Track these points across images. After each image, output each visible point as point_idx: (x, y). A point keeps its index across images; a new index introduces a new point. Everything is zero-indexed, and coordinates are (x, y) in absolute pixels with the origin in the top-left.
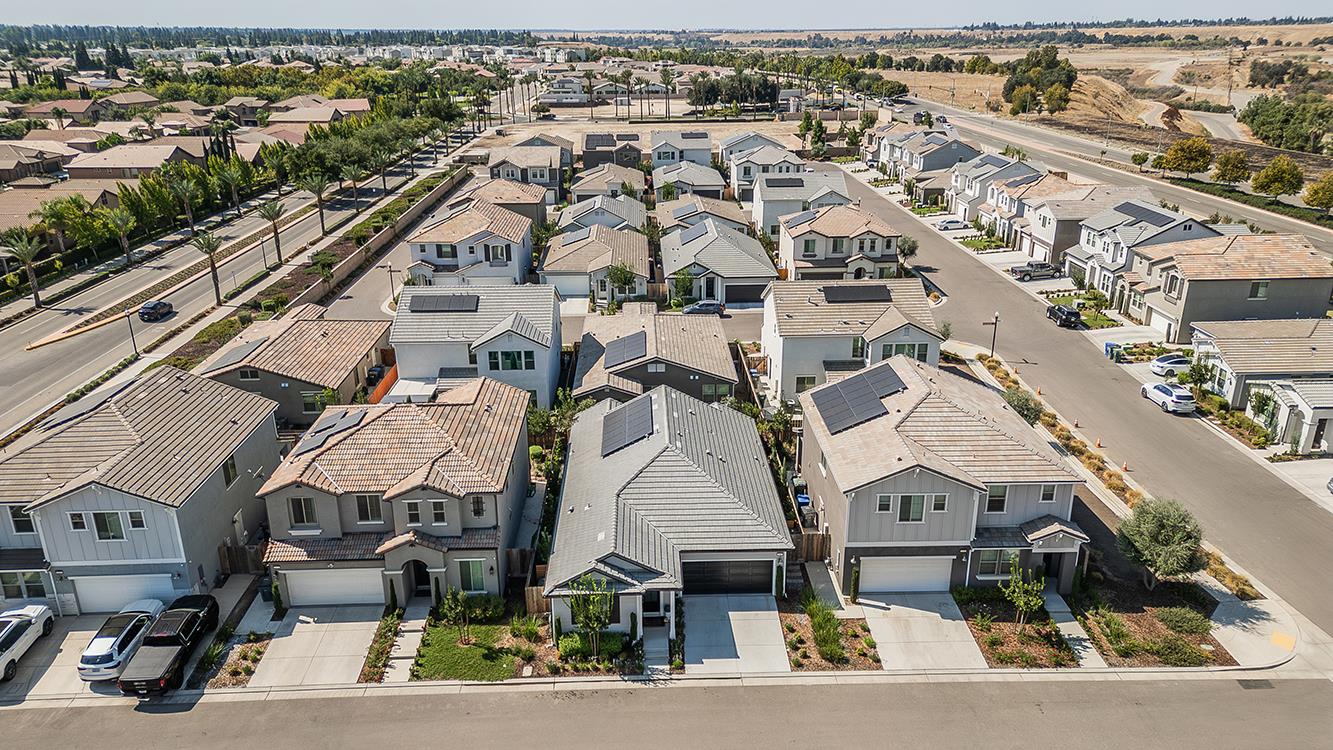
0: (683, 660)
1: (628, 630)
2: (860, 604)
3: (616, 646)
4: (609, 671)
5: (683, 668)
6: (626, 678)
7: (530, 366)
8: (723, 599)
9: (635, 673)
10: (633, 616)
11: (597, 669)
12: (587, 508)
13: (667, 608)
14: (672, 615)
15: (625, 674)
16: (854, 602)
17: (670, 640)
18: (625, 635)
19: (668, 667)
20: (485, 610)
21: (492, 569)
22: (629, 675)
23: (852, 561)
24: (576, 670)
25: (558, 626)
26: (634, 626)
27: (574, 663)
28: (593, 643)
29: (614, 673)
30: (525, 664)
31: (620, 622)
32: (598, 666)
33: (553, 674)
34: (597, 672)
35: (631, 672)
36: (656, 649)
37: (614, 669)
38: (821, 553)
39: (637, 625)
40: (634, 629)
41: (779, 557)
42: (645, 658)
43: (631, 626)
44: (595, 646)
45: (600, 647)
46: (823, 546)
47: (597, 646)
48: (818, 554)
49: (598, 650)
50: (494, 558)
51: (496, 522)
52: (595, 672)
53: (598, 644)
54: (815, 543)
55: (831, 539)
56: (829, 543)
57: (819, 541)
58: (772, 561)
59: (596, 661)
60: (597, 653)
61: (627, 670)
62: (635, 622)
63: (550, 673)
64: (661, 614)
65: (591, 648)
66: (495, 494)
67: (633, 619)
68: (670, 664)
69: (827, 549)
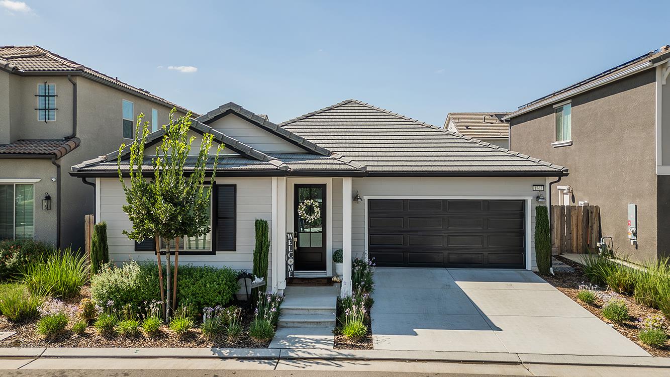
1: (249, 267)
4: (187, 337)
5: (366, 340)
6: (226, 352)
9: (250, 345)
10: (262, 228)
11: (157, 335)
15: (223, 346)
18: (243, 275)
19: (332, 337)
21: (48, 198)
22: (231, 346)
25: (100, 243)
26: (261, 247)
27: (109, 318)
28: (164, 279)
29: (202, 342)
30: (6, 327)
31: (235, 250)
32: (165, 329)
33: (51, 342)
34: (156, 341)
35: (239, 343)
36: (308, 308)
37: (202, 336)
38: (585, 240)
39: (268, 246)
40: (261, 254)
41: (536, 194)
42: (281, 324)
43: (256, 248)
44: (168, 288)
45: (178, 291)
46: (587, 227)
47: (171, 289)
48: (579, 242)
49: (171, 298)
50: (54, 180)
51: (72, 131)
52: (151, 340)
53: (175, 284)
54: (575, 222)
55: (599, 213)
56: (597, 222)
57: (581, 218)
58: (525, 200)
59: (162, 316)
60: (171, 303)
61: (230, 337)
62: (263, 239)
63: (47, 340)
64: (329, 273)
65: (160, 289)
66: (73, 79)
67: (260, 231)
68: (336, 334)
69: (594, 232)
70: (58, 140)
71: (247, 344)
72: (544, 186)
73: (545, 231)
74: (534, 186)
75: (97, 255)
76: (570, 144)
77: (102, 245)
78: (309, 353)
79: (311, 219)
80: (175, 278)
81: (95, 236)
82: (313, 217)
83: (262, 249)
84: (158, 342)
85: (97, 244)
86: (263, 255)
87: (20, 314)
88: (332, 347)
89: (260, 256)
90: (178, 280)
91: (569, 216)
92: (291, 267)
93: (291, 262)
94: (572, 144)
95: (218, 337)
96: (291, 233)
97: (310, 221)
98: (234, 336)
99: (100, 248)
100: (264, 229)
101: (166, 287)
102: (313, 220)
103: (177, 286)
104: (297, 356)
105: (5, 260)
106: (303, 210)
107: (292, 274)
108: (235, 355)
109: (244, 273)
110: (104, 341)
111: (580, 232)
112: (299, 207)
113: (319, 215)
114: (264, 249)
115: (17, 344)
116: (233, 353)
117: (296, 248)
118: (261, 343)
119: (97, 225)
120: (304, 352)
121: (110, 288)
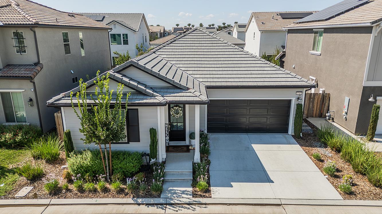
0: (208, 183)
1: (148, 150)
3: (131, 166)
4: (121, 192)
5: (208, 191)
6: (140, 201)
7: (126, 42)
9: (151, 196)
10: (153, 133)
11: (105, 190)
13: (192, 136)
15: (138, 197)
16: (371, 140)
18: (144, 154)
19: (191, 189)
20: (16, 135)
21: (31, 100)
22: (142, 197)
23: (371, 99)
24: (81, 190)
25: (68, 141)
26: (154, 143)
27: (80, 183)
28: (105, 162)
29: (127, 194)
30: (27, 184)
31: (139, 142)
32: (108, 186)
33: (53, 195)
34: (105, 194)
35: (146, 194)
36: (179, 171)
37: (127, 190)
38: (320, 111)
39: (157, 142)
40: (153, 146)
41: (298, 96)
42: (165, 180)
43: (151, 143)
44: (107, 165)
45: (113, 166)
46: (322, 104)
47: (109, 165)
48: (317, 111)
49: (109, 169)
50: (32, 90)
51: (37, 60)
52: (102, 193)
54: (316, 101)
55: (330, 97)
56: (327, 102)
57: (320, 99)
58: (291, 100)
59: (106, 180)
61: (141, 192)
62: (154, 139)
63: (50, 194)
64: (187, 143)
65: (103, 165)
66: (33, 29)
67: (153, 135)
68: (193, 187)
69: (326, 106)
70: (30, 65)
71: (150, 195)
72: (302, 92)
73: (300, 117)
74: (297, 92)
75: (67, 147)
76: (320, 55)
77: (70, 142)
78: (180, 201)
79: (178, 116)
80: (110, 161)
81: (65, 138)
82: (178, 115)
83: (154, 144)
84: (106, 195)
85: (67, 142)
86: (154, 147)
87: (33, 177)
88: (191, 197)
89: (153, 147)
90: (112, 161)
91: (314, 98)
92: (167, 140)
93: (167, 138)
94: (321, 55)
95: (136, 191)
96: (167, 124)
97: (177, 117)
98: (143, 191)
99: (69, 143)
100: (154, 134)
101: (106, 165)
102: (178, 117)
103: (112, 164)
104: (174, 203)
105: (15, 138)
106: (173, 112)
107: (168, 144)
108: (144, 203)
109: (145, 153)
110: (79, 194)
111: (318, 107)
112: (171, 110)
113: (182, 115)
114: (155, 144)
115: (35, 196)
116: (143, 201)
117: (170, 131)
118: (157, 194)
119: (65, 132)
120: (178, 200)
121: (78, 166)
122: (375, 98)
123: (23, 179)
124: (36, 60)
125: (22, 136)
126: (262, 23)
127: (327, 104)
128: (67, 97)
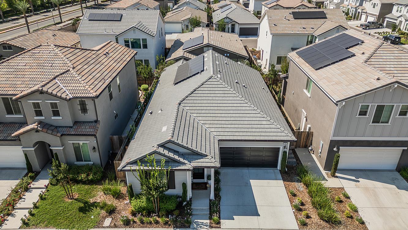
0: (219, 218)
1: (181, 194)
2: (337, 177)
3: (171, 206)
4: (166, 223)
5: (219, 223)
7: (145, 46)
8: (245, 171)
9: (185, 227)
10: (184, 185)
11: (157, 222)
12: (160, 111)
13: (209, 177)
14: (212, 182)
15: (177, 227)
16: (334, 176)
17: (210, 200)
19: (208, 221)
20: (88, 175)
21: (94, 148)
22: (179, 228)
23: (335, 149)
24: (142, 222)
28: (155, 204)
29: (170, 225)
30: (107, 216)
31: (175, 189)
32: (158, 219)
33: (126, 226)
34: (157, 225)
35: (182, 225)
36: (201, 208)
37: (170, 222)
39: (187, 192)
40: (184, 194)
41: (284, 146)
42: (192, 214)
43: (183, 192)
44: (156, 206)
45: (159, 206)
46: (307, 138)
47: (157, 206)
48: (303, 144)
50: (95, 142)
52: (155, 225)
53: (158, 205)
54: (303, 137)
55: (313, 134)
56: (311, 137)
58: (280, 148)
60: (158, 210)
61: (178, 224)
62: (185, 189)
63: (124, 224)
64: (205, 180)
65: (154, 207)
66: (94, 100)
67: (184, 187)
68: (210, 220)
69: (310, 141)
70: (91, 122)
71: (183, 226)
72: (287, 143)
74: (284, 143)
77: (132, 191)
81: (129, 189)
83: (185, 192)
84: (157, 226)
87: (109, 210)
90: (159, 204)
91: (301, 135)
94: (310, 97)
95: (175, 223)
109: (179, 196)
110: (141, 225)
111: (304, 141)
115: (116, 226)
118: (188, 225)
121: (138, 207)
122: (338, 149)
123: (103, 212)
124: (95, 119)
125: (92, 176)
126: (275, 25)
127: (310, 139)
128: (129, 164)
